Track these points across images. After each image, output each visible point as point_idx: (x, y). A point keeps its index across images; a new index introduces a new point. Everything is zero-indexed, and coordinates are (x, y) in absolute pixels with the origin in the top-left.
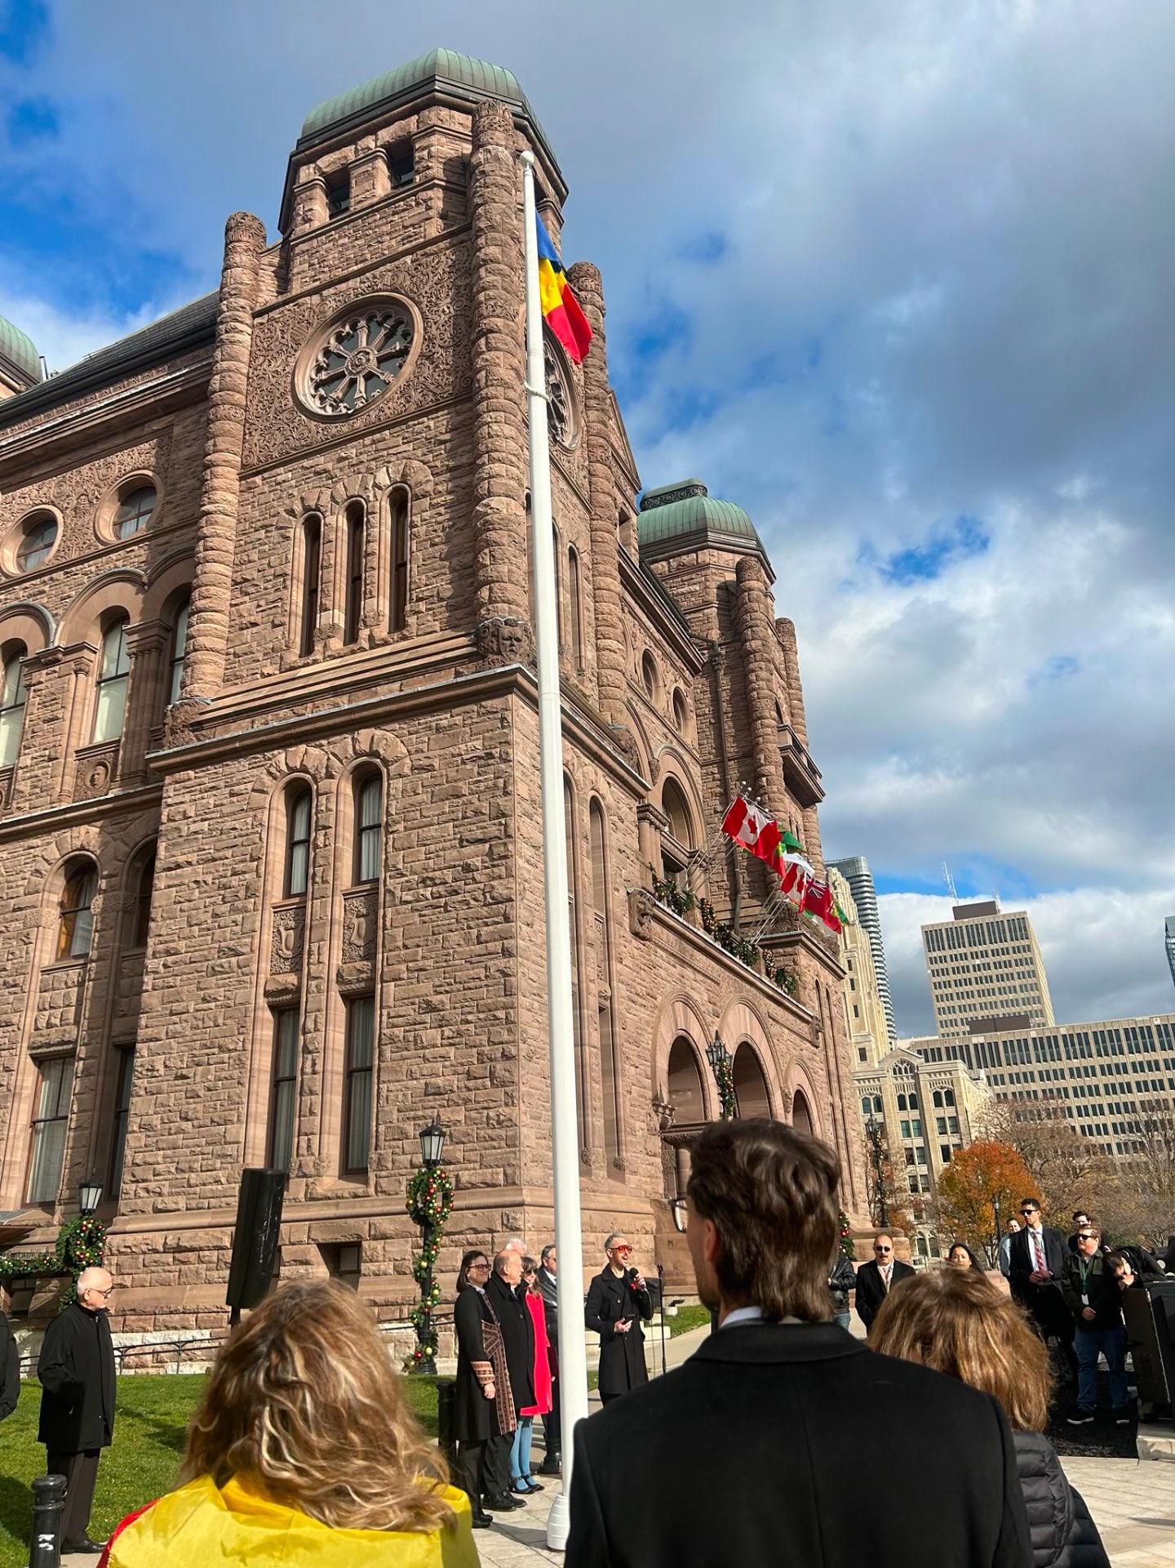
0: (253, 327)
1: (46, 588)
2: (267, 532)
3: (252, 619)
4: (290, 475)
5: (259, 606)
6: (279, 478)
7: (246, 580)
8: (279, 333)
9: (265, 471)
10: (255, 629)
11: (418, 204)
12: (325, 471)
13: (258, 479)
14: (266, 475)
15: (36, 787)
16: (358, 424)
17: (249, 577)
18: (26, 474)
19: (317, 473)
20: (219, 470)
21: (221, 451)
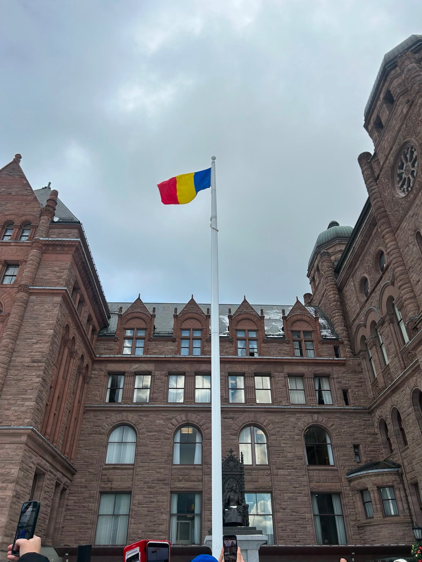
0: (377, 185)
1: (372, 301)
2: (408, 246)
3: (417, 280)
4: (405, 223)
5: (417, 274)
6: (403, 227)
7: (410, 267)
8: (383, 181)
9: (399, 227)
10: (419, 283)
11: (399, 106)
12: (414, 214)
13: (399, 231)
14: (400, 228)
15: (396, 368)
16: (414, 191)
17: (410, 266)
18: (355, 269)
19: (412, 217)
20: (386, 236)
21: (384, 230)
